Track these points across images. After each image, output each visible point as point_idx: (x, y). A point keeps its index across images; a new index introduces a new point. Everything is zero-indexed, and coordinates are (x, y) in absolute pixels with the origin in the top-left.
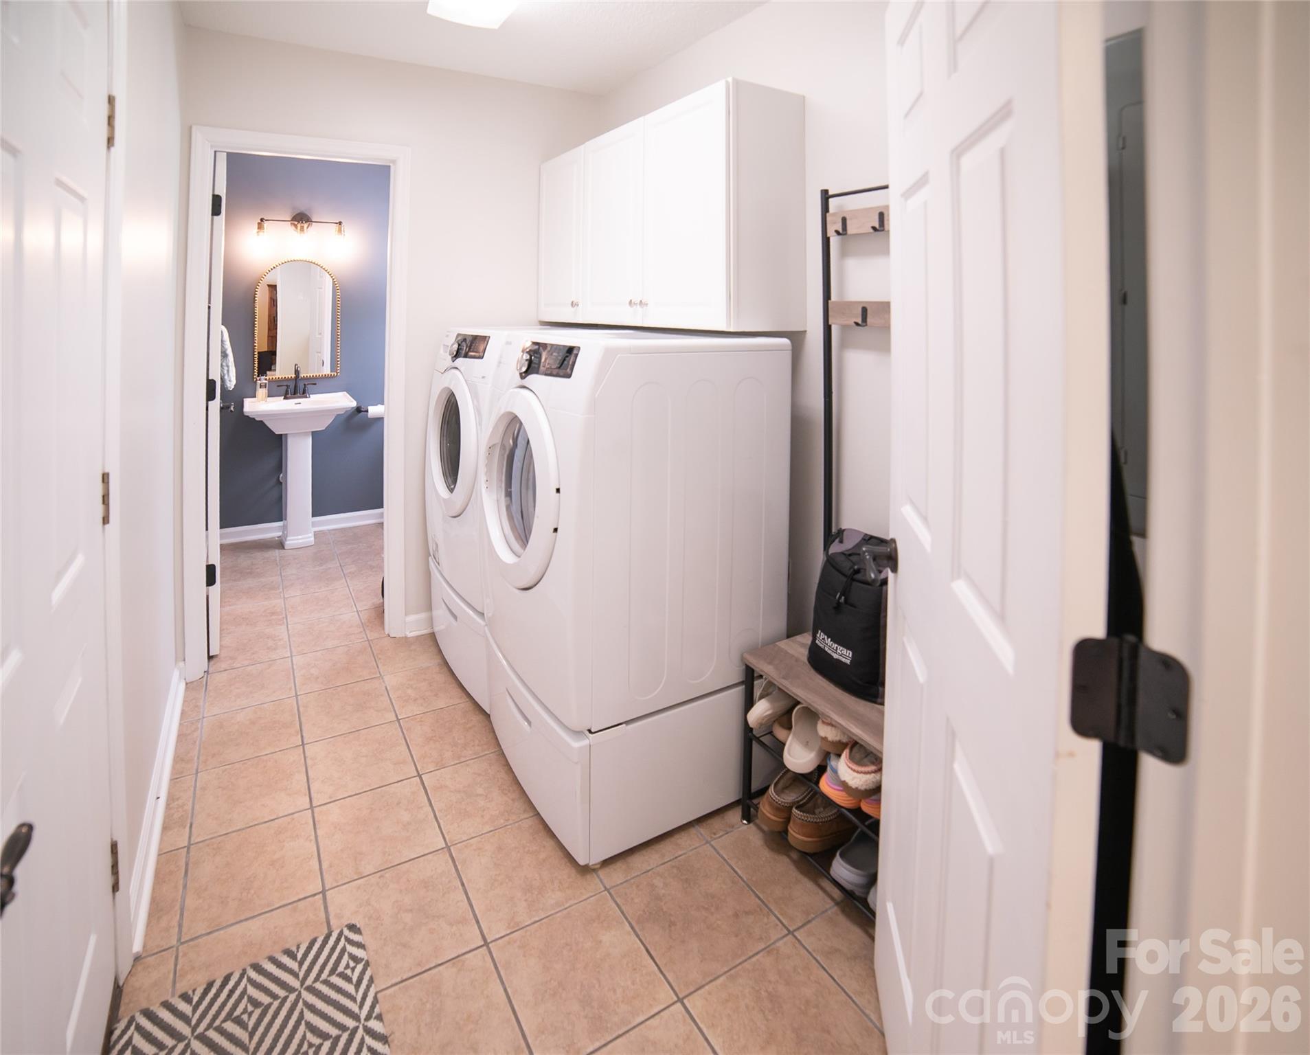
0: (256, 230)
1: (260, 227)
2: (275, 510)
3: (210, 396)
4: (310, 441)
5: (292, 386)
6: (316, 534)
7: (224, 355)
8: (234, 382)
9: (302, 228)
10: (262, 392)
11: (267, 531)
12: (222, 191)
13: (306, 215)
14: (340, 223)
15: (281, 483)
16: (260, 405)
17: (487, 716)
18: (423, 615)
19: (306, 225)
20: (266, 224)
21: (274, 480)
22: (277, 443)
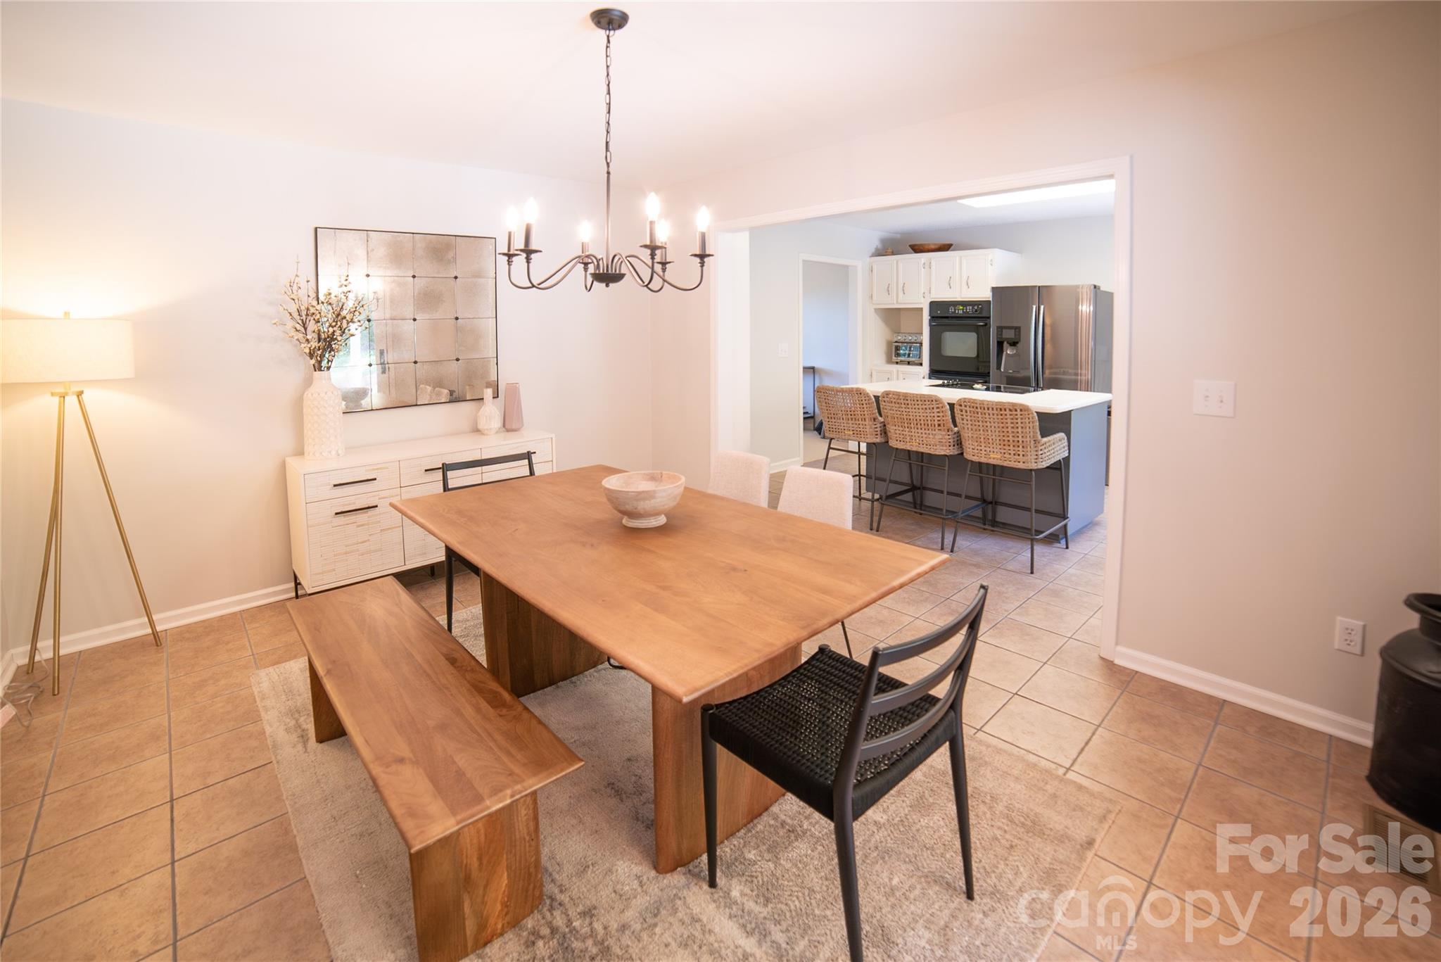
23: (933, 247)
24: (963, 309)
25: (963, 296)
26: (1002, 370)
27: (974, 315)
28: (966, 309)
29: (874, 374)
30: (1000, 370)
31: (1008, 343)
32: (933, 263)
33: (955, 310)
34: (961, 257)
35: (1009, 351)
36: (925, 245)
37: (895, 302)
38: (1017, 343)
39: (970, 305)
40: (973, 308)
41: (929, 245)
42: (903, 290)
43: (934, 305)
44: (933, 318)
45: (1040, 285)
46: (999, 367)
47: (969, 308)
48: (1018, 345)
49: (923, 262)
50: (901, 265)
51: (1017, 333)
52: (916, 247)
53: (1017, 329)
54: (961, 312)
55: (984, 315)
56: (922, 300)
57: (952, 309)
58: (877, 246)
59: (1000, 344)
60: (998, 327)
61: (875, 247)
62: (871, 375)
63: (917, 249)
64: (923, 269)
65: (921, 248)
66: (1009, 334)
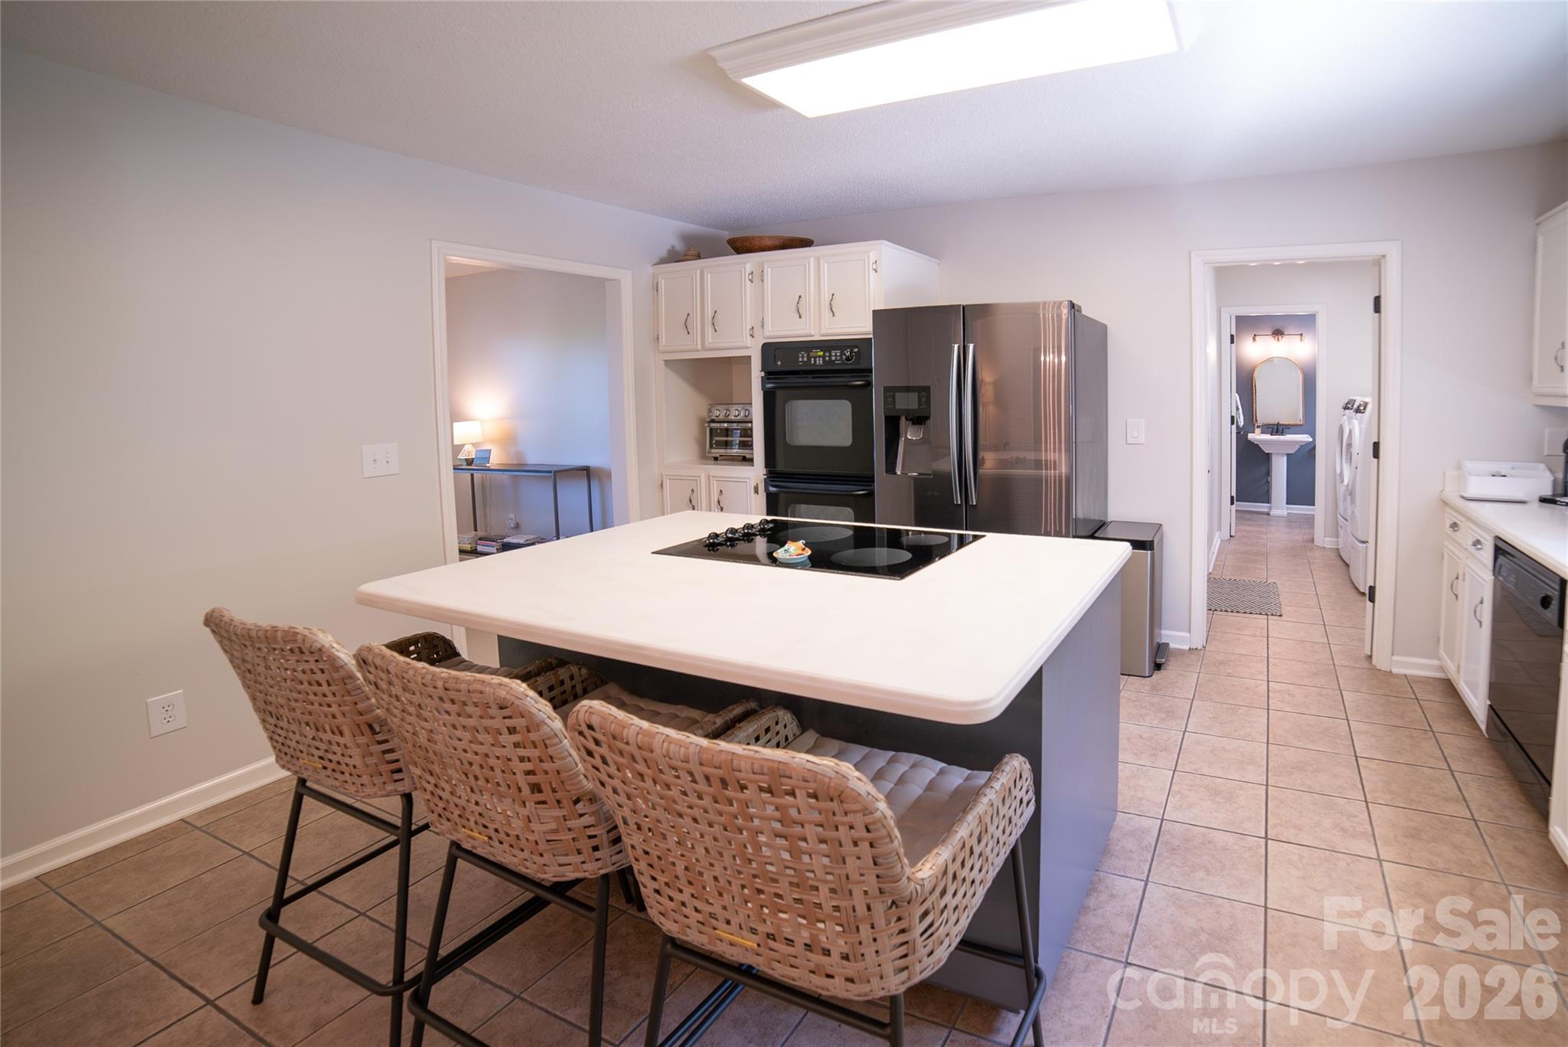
0: (1252, 341)
1: (1254, 339)
2: (1266, 498)
3: (1232, 423)
4: (1285, 458)
5: (1275, 430)
6: (1288, 514)
7: (1237, 409)
8: (1242, 423)
9: (1278, 339)
10: (1258, 431)
11: (1262, 507)
12: (1234, 333)
13: (1280, 331)
14: (1301, 335)
15: (1269, 483)
16: (1256, 436)
17: (1348, 565)
18: (1335, 539)
19: (1280, 337)
20: (1257, 338)
21: (1264, 481)
22: (1268, 457)
23: (769, 243)
24: (824, 357)
25: (824, 331)
26: (899, 473)
27: (846, 367)
28: (830, 356)
29: (667, 483)
30: (895, 473)
31: (907, 419)
32: (768, 272)
33: (809, 358)
34: (818, 259)
35: (910, 434)
36: (754, 238)
37: (699, 348)
38: (927, 418)
39: (836, 349)
40: (842, 354)
41: (761, 238)
42: (713, 324)
43: (770, 350)
44: (769, 374)
45: (964, 304)
46: (891, 468)
47: (835, 354)
48: (928, 422)
49: (748, 271)
50: (708, 277)
51: (924, 400)
52: (738, 245)
53: (924, 391)
54: (820, 362)
55: (862, 366)
56: (749, 341)
57: (802, 357)
58: (673, 247)
59: (893, 425)
60: (887, 389)
61: (668, 247)
62: (662, 485)
63: (741, 246)
64: (748, 282)
65: (747, 244)
66: (907, 402)
